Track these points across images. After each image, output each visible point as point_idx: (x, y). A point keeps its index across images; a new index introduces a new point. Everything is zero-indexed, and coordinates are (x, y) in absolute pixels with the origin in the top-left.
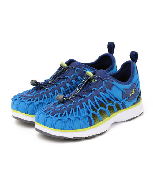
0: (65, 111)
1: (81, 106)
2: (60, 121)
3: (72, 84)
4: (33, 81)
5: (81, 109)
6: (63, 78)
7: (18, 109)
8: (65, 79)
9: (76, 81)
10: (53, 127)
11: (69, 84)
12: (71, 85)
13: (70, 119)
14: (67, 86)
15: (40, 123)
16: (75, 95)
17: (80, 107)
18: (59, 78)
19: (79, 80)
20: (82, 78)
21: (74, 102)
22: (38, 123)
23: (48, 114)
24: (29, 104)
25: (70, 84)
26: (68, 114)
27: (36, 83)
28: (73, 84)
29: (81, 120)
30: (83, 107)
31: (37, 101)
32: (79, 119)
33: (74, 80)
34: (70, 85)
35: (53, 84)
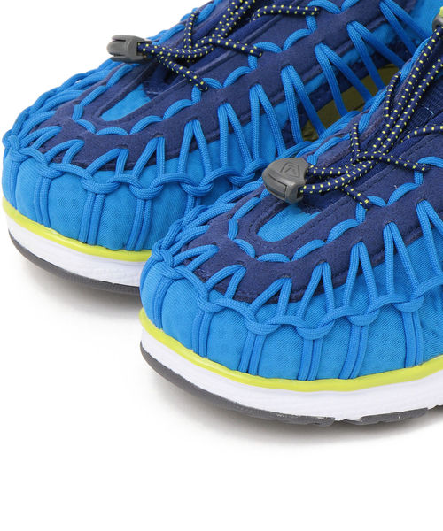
0: (319, 268)
1: (410, 230)
2: (287, 336)
3: (347, 45)
4: (126, 46)
5: (407, 244)
6: (300, 13)
7: (42, 213)
8: (310, 21)
9: (372, 31)
10: (248, 364)
11: (327, 49)
12: (342, 55)
13: (345, 318)
14: (317, 63)
15: (171, 334)
16: (376, 159)
17: (404, 237)
18: (276, 13)
19: (387, 22)
20: (403, 6)
21: (369, 207)
22: (160, 332)
23: (221, 287)
24: (106, 195)
25: (334, 49)
26: (335, 286)
27: (139, 51)
28: (353, 47)
29: (408, 320)
30: (421, 235)
31: (149, 172)
32: (400, 313)
33: (356, 24)
34: (334, 56)
35: (238, 50)
